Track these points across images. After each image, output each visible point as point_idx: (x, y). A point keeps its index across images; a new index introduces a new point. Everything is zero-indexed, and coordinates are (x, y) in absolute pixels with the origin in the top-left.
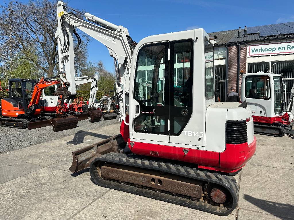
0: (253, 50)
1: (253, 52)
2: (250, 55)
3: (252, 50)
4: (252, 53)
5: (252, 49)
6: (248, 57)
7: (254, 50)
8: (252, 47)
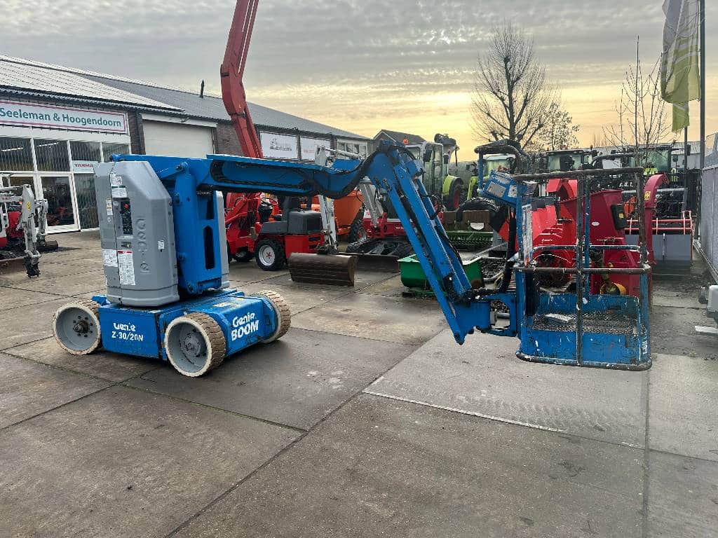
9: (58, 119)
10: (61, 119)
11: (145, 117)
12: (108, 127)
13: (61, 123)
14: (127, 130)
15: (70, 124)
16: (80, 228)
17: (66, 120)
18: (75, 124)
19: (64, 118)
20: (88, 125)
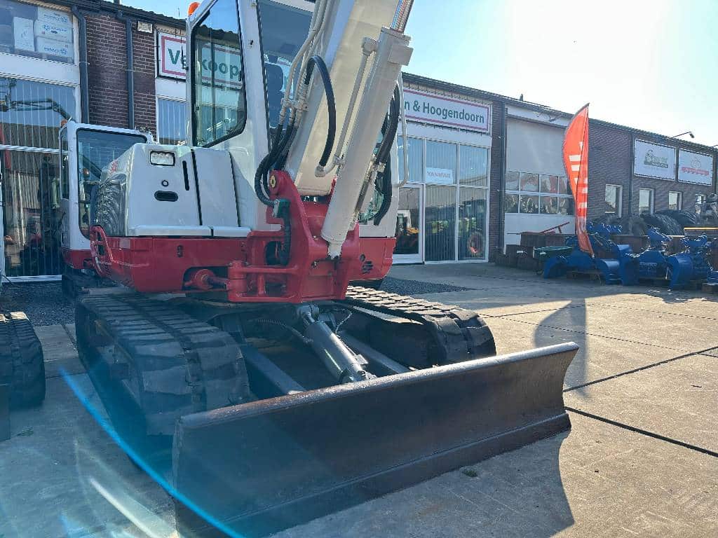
0: (174, 57)
1: (175, 62)
2: (164, 71)
3: (172, 56)
4: (169, 65)
5: (170, 51)
6: (159, 76)
7: (177, 57)
8: (169, 44)
9: (418, 110)
10: (421, 109)
11: (512, 111)
12: (470, 123)
13: (420, 114)
14: (490, 131)
15: (430, 116)
16: (424, 259)
17: (426, 110)
18: (435, 117)
19: (425, 108)
20: (448, 119)
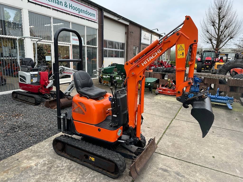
11: (105, 14)
12: (89, 16)
13: (68, 9)
15: (72, 11)
19: (70, 6)
